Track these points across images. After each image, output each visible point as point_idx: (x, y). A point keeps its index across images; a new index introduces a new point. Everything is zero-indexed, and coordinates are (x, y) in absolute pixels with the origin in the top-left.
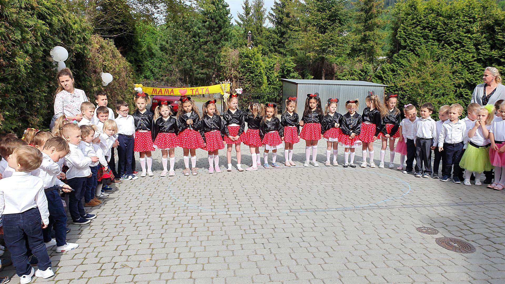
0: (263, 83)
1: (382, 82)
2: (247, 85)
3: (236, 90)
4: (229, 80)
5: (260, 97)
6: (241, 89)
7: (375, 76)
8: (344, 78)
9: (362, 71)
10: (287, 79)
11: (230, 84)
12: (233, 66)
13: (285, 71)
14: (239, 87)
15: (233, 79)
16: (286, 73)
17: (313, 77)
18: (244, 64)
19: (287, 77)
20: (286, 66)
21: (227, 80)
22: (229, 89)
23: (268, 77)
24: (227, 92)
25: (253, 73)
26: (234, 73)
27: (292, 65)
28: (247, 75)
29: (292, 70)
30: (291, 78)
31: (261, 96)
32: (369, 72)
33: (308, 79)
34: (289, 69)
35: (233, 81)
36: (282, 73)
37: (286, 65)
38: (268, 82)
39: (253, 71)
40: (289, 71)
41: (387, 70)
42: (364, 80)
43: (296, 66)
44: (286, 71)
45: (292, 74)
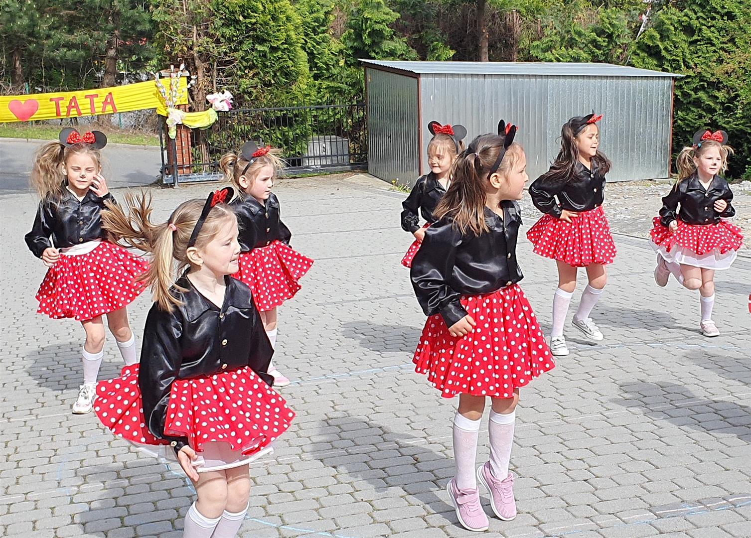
0: (297, 73)
1: (660, 66)
2: (245, 83)
3: (209, 97)
4: (182, 66)
5: (290, 119)
6: (228, 95)
7: (639, 48)
8: (548, 55)
9: (601, 32)
10: (374, 58)
11: (189, 79)
12: (193, 19)
13: (365, 36)
14: (218, 90)
15: (197, 62)
16: (368, 41)
17: (452, 53)
18: (232, 13)
19: (373, 54)
20: (367, 19)
21: (177, 66)
22: (186, 94)
23: (311, 54)
24: (179, 107)
25: (265, 41)
26: (199, 42)
27: (386, 17)
28: (245, 47)
29: (387, 31)
30: (384, 57)
31: (296, 116)
32: (618, 36)
33: (438, 59)
34: (377, 27)
35: (196, 69)
36: (355, 40)
37: (366, 15)
38: (311, 69)
39: (265, 37)
40: (377, 35)
41: (672, 28)
42: (606, 61)
43: (398, 20)
44: (369, 35)
45: (387, 45)
